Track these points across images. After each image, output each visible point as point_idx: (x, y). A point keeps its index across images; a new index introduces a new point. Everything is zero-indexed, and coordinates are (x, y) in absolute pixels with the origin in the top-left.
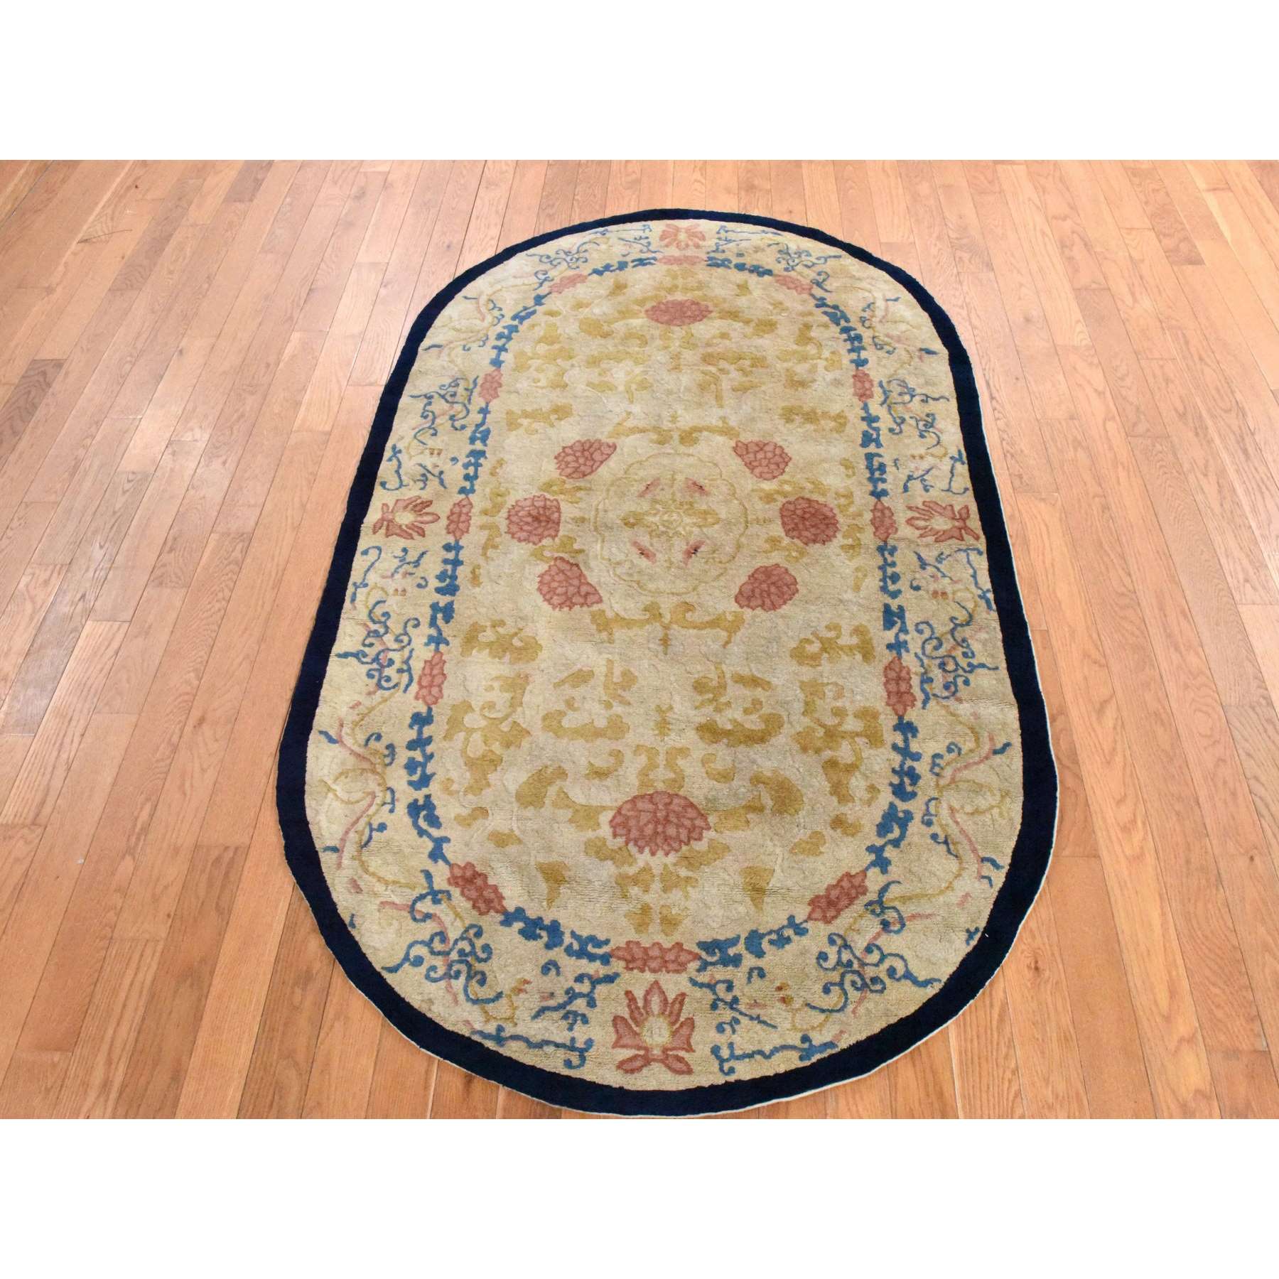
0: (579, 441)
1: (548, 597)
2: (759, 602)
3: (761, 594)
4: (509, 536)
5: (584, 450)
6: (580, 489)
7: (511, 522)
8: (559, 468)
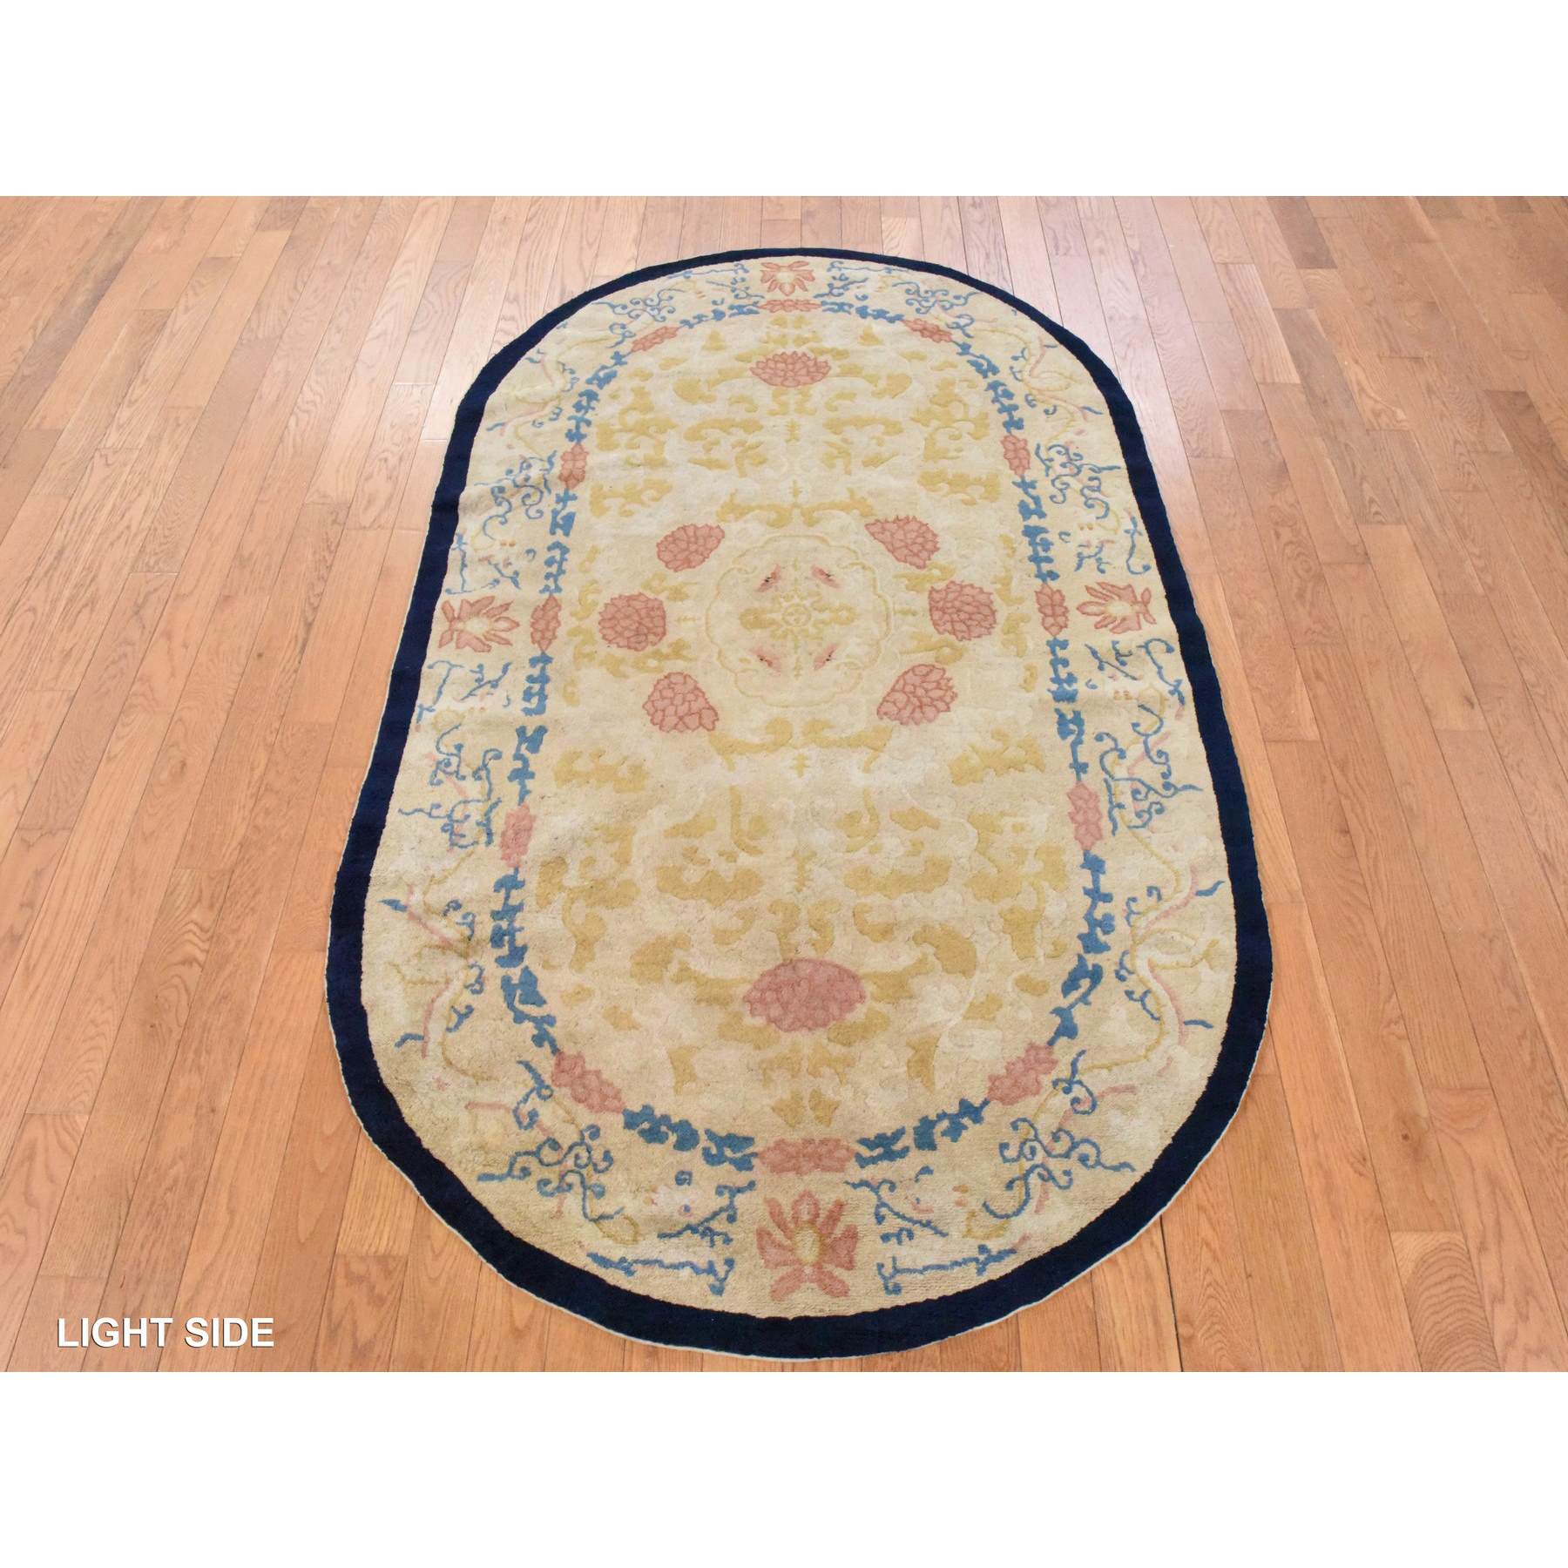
0: (930, 721)
1: (924, 528)
2: (699, 532)
3: (697, 540)
4: (988, 590)
5: (921, 707)
7: (988, 606)
8: (949, 679)
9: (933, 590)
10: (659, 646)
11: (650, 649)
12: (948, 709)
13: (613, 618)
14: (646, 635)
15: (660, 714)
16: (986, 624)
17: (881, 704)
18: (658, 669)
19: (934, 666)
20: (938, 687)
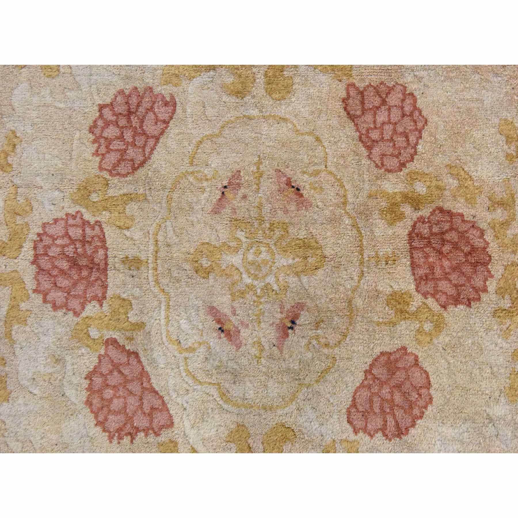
0: (121, 92)
1: (101, 418)
2: (379, 422)
3: (382, 408)
4: (38, 299)
5: (130, 113)
6: (129, 198)
7: (41, 270)
8: (96, 153)
9: (101, 300)
10: (416, 215)
11: (426, 212)
12: (101, 107)
13: (475, 265)
14: (432, 234)
15: (408, 109)
16: (47, 241)
17: (171, 118)
18: (413, 177)
19: (111, 174)
20: (109, 141)
